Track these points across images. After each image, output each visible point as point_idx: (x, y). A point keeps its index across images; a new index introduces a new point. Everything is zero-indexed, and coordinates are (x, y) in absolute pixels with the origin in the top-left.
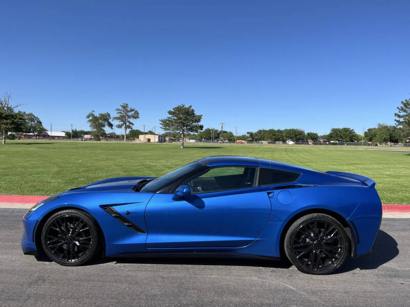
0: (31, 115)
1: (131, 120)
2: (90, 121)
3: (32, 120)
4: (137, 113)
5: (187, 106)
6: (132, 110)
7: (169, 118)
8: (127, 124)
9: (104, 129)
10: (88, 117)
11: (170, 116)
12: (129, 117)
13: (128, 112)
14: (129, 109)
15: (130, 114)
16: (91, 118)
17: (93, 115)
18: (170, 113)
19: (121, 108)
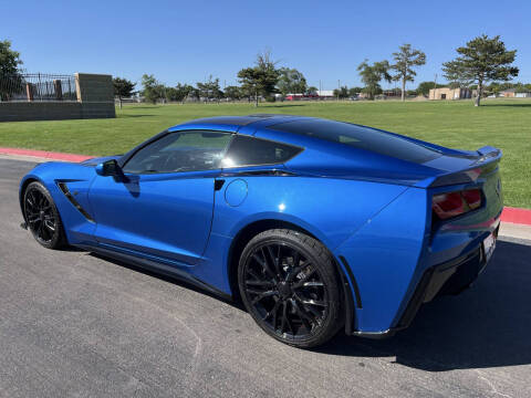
0: (294, 71)
1: (413, 68)
2: (362, 73)
3: (296, 77)
4: (423, 56)
5: (491, 37)
6: (415, 54)
7: (459, 59)
8: (407, 74)
9: (379, 83)
10: (360, 68)
11: (461, 56)
12: (411, 63)
13: (409, 55)
14: (411, 52)
15: (412, 59)
16: (363, 70)
17: (366, 65)
18: (461, 51)
19: (400, 51)
